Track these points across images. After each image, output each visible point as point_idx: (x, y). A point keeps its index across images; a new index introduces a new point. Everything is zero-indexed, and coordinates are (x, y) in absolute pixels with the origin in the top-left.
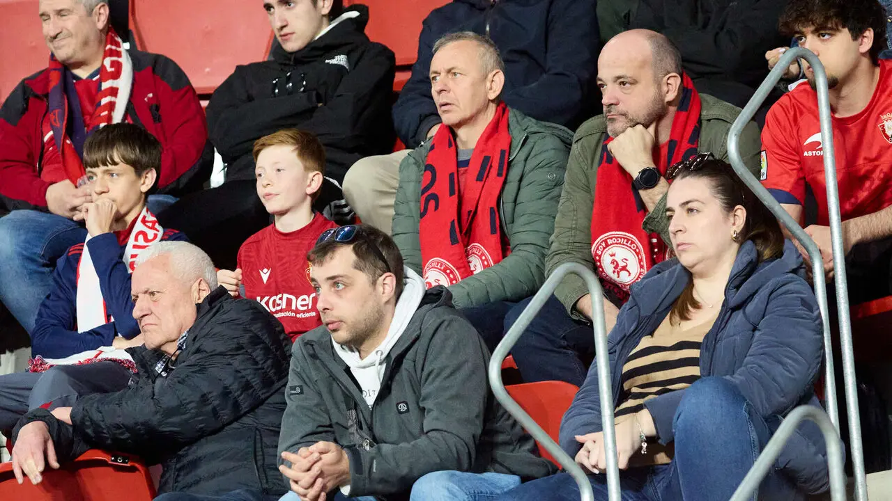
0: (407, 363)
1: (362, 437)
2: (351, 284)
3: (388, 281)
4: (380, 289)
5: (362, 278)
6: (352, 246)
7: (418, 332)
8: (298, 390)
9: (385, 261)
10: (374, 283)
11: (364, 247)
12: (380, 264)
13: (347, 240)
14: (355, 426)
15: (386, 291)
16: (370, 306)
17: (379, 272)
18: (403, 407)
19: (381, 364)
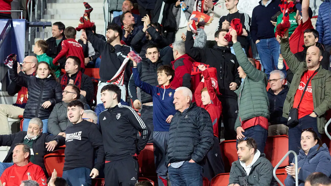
0: (256, 168)
1: (246, 183)
2: (244, 149)
3: (253, 150)
4: (251, 151)
5: (247, 148)
6: (246, 141)
7: (260, 162)
8: (232, 173)
9: (253, 146)
10: (250, 150)
11: (249, 142)
12: (252, 146)
13: (245, 140)
14: (245, 181)
15: (252, 152)
16: (248, 154)
17: (251, 148)
18: (255, 177)
19: (250, 167)
